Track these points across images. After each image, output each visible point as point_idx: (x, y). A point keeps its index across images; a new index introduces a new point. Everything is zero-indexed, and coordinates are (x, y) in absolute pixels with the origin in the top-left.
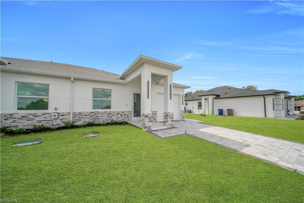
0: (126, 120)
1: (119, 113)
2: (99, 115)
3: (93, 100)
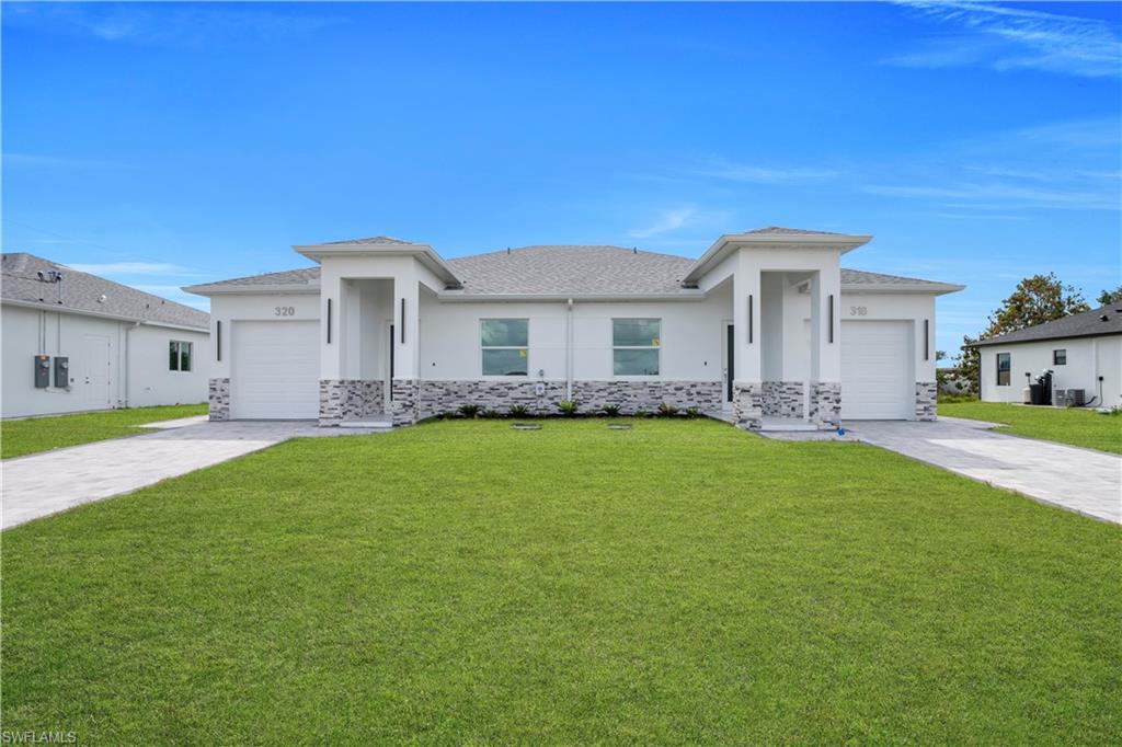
0: (703, 408)
1: (681, 389)
2: (629, 391)
3: (615, 350)
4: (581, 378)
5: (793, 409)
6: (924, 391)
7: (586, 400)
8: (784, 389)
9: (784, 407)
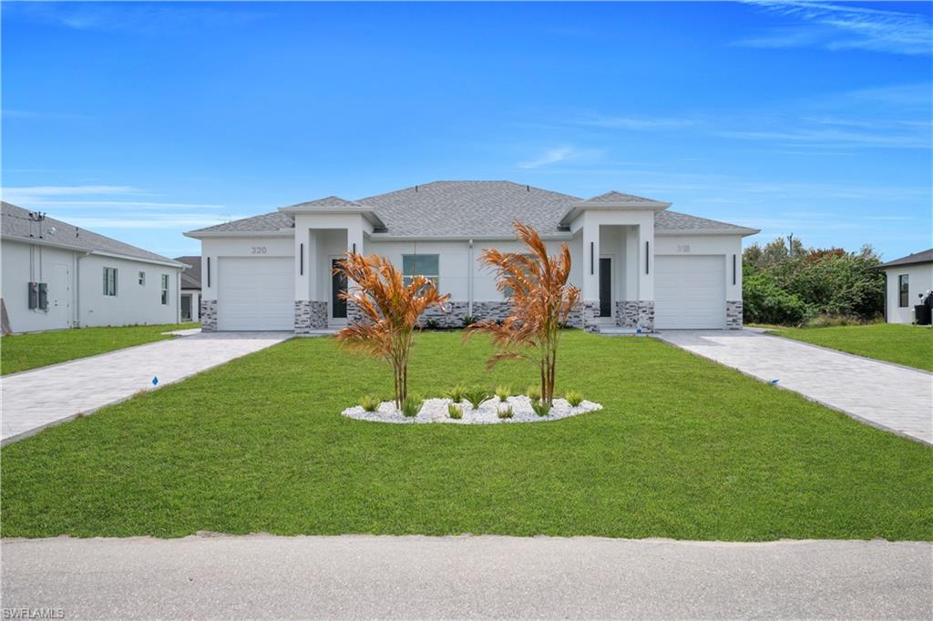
6: (733, 308)
7: (483, 317)
8: (628, 306)
9: (628, 320)
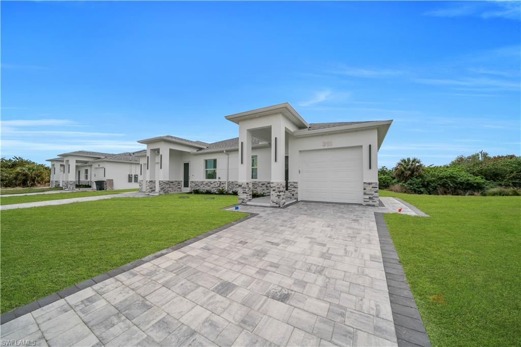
4: (231, 180)
5: (293, 195)
6: (369, 188)
